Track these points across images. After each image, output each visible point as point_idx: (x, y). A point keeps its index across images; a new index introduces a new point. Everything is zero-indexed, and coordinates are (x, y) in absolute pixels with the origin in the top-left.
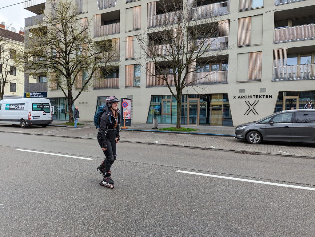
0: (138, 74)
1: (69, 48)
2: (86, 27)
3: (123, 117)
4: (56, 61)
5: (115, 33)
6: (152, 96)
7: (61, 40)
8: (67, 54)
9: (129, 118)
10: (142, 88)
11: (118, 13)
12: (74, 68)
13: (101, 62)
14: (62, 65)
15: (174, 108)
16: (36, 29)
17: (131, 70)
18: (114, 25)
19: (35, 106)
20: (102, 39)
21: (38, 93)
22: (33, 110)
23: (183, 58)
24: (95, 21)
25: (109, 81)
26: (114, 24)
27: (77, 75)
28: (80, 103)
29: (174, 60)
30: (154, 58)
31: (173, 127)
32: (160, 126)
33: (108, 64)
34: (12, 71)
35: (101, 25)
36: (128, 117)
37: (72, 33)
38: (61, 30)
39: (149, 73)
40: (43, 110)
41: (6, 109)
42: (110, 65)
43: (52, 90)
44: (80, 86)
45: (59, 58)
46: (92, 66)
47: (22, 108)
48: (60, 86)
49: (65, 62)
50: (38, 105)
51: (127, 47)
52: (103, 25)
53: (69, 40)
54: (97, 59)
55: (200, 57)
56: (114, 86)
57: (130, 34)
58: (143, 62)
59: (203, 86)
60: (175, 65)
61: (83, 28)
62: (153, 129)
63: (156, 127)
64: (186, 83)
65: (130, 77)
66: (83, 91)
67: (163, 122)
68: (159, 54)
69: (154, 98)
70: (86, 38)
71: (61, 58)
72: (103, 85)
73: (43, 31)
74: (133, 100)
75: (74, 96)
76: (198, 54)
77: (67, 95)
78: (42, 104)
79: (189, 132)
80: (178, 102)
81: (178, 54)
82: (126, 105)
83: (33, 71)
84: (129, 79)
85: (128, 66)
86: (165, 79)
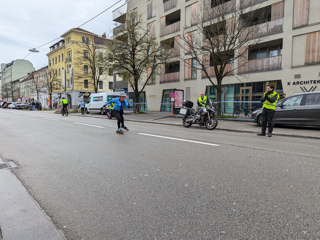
5: (177, 31)
6: (207, 86)
10: (198, 79)
11: (179, 12)
19: (109, 98)
21: (122, 89)
24: (161, 23)
26: (176, 23)
28: (150, 96)
36: (179, 107)
41: (93, 101)
52: (167, 25)
56: (175, 79)
57: (188, 30)
65: (188, 70)
74: (191, 91)
80: (218, 91)
85: (187, 60)
86: (204, 70)
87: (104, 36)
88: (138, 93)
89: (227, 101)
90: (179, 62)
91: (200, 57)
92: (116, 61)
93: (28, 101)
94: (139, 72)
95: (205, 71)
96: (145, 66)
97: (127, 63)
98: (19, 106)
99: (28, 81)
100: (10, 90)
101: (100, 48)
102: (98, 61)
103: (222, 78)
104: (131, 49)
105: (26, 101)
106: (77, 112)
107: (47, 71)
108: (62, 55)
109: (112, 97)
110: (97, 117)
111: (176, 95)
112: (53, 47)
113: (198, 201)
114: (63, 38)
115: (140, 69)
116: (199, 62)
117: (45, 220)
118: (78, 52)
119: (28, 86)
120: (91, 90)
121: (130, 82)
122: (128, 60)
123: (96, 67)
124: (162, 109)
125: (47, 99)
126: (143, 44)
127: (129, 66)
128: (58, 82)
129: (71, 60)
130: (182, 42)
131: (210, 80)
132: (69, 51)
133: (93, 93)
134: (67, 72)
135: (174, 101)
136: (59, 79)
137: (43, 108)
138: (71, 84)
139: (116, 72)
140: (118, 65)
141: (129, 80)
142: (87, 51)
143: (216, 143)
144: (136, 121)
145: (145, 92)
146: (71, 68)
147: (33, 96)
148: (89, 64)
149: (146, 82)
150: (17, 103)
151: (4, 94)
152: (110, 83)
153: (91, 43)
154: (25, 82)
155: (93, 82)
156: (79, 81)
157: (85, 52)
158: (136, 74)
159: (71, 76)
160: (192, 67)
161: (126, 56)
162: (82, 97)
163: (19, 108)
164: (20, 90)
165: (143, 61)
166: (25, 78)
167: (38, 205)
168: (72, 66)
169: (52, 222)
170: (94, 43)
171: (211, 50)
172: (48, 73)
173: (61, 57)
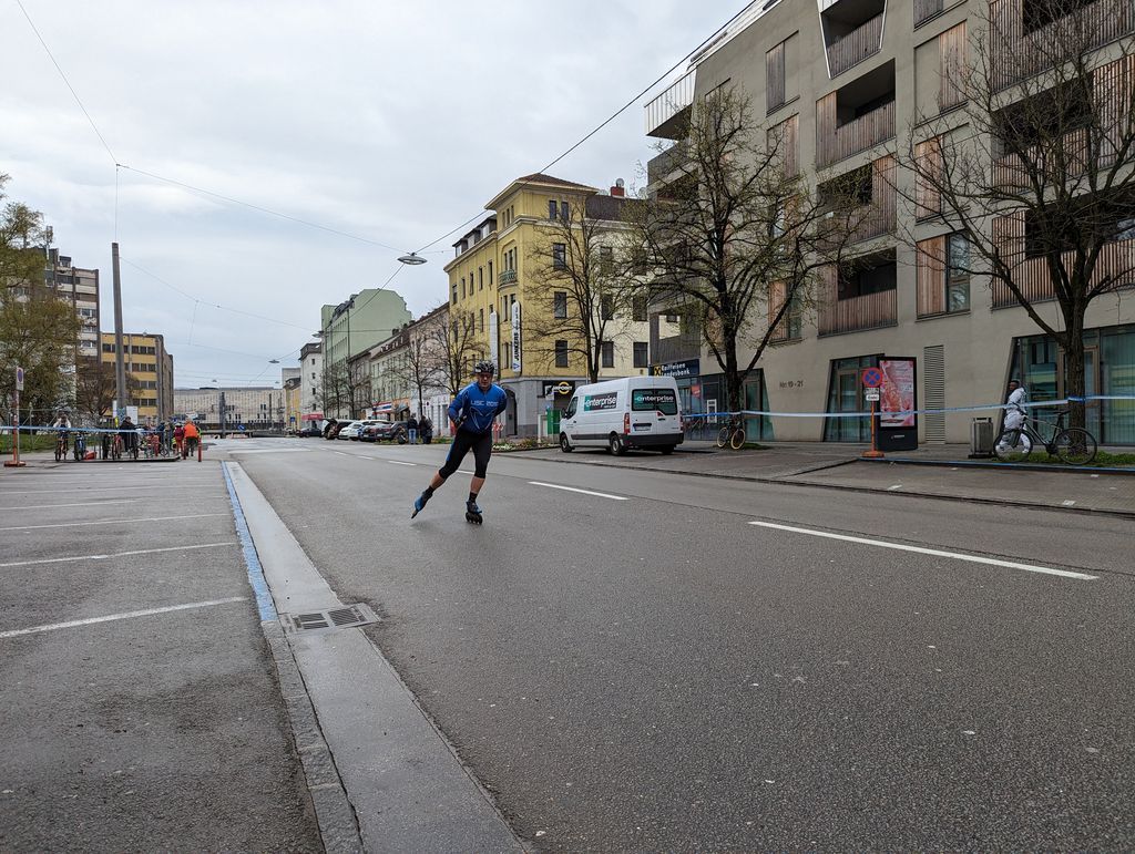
5: (881, 141)
6: (1015, 339)
9: (908, 422)
10: (975, 313)
11: (889, 70)
19: (638, 399)
20: (841, 169)
21: (679, 363)
22: (633, 409)
24: (820, 120)
25: (865, 304)
26: (876, 112)
28: (782, 385)
35: (838, 127)
36: (896, 421)
40: (658, 409)
41: (586, 409)
47: (612, 404)
50: (646, 396)
52: (844, 124)
56: (879, 318)
57: (929, 131)
62: (970, 457)
63: (986, 450)
65: (933, 280)
72: (845, 320)
78: (655, 392)
80: (1071, 354)
82: (877, 377)
84: (930, 290)
85: (925, 244)
86: (1002, 275)
87: (618, 190)
88: (736, 378)
89: (1110, 394)
90: (893, 252)
91: (984, 226)
92: (658, 271)
93: (392, 416)
94: (740, 302)
95: (1007, 280)
96: (762, 277)
97: (699, 273)
98: (369, 431)
99: (394, 354)
100: (345, 382)
101: (608, 230)
102: (601, 275)
103: (1084, 302)
104: (711, 225)
105: (389, 414)
106: (532, 446)
107: (447, 319)
108: (488, 265)
109: (646, 393)
110: (600, 462)
111: (885, 378)
112: (463, 242)
113: (1032, 804)
114: (494, 212)
115: (743, 289)
116: (981, 247)
117: (475, 800)
118: (539, 252)
119: (393, 371)
120: (576, 373)
121: (708, 338)
122: (701, 264)
123: (592, 295)
124: (829, 433)
125: (445, 406)
126: (753, 202)
127: (703, 284)
128: (476, 353)
129: (514, 280)
130: (904, 177)
131: (1033, 315)
132: (511, 251)
133: (584, 382)
134: (503, 318)
135: (879, 402)
136: (479, 343)
137: (435, 434)
138: (516, 357)
139: (659, 307)
140: (667, 284)
141: (705, 331)
142: (564, 245)
143: (1081, 569)
144: (733, 478)
145: (762, 370)
146: (516, 304)
147: (407, 401)
148: (572, 287)
149: (768, 336)
150: (364, 424)
151: (330, 396)
152: (639, 348)
153: (578, 217)
154: (385, 359)
155: (583, 347)
156: (540, 345)
157: (558, 249)
158: (730, 311)
159: (514, 331)
160: (949, 267)
161: (694, 250)
162: (551, 397)
163: (369, 437)
164: (373, 382)
165: (755, 262)
166: (383, 345)
167: (453, 750)
168: (520, 298)
169: (498, 811)
170: (587, 216)
171: (1032, 197)
172: (448, 325)
173: (486, 272)
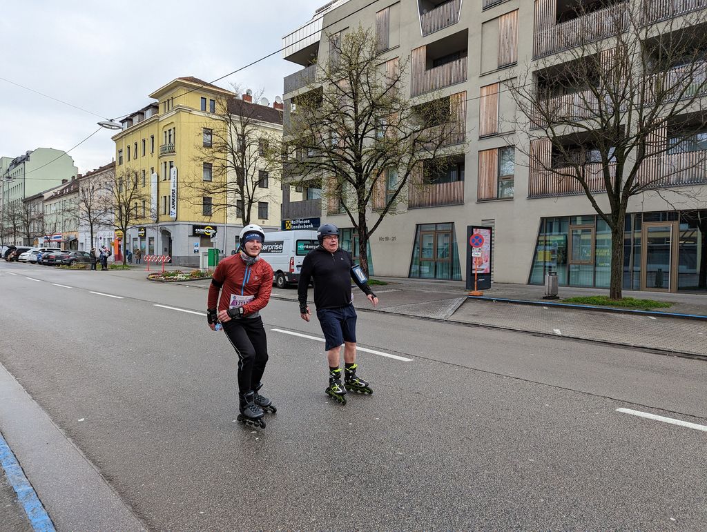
0: (508, 169)
1: (362, 127)
2: (396, 79)
3: (472, 270)
4: (339, 155)
5: (457, 82)
6: (542, 219)
7: (347, 112)
8: (358, 138)
9: (487, 271)
12: (371, 165)
13: (425, 149)
14: (349, 162)
15: (603, 248)
16: (303, 96)
17: (491, 161)
18: (455, 64)
19: (300, 247)
20: (429, 97)
21: (305, 220)
22: (297, 255)
23: (631, 122)
24: (414, 63)
26: (454, 62)
27: (376, 180)
28: (381, 239)
29: (603, 129)
30: (549, 130)
31: (602, 295)
32: (564, 292)
33: (440, 152)
34: (262, 181)
35: (426, 70)
36: (483, 269)
37: (368, 95)
38: (347, 91)
39: (535, 166)
42: (443, 153)
43: (329, 214)
44: (380, 202)
45: (344, 148)
46: (406, 159)
47: (279, 249)
48: (344, 206)
49: (353, 155)
50: (306, 245)
51: (483, 109)
52: (431, 68)
53: (362, 109)
54: (416, 144)
55: (681, 113)
56: (451, 199)
57: (490, 79)
58: (522, 141)
59: (689, 189)
60: (606, 141)
61: (389, 81)
62: (544, 298)
63: (555, 293)
64: (637, 185)
65: (489, 176)
66: (387, 214)
67: (571, 283)
68: (563, 118)
69: (547, 224)
70: (395, 100)
71: (347, 147)
72: (427, 198)
73: (315, 98)
74: (496, 230)
75: (370, 225)
76: (675, 106)
77: (357, 223)
78: (312, 242)
79: (647, 310)
80: (615, 233)
81: (616, 112)
82: (480, 241)
83: (298, 178)
84: (487, 185)
85: (484, 153)
87: (247, 96)
90: (463, 156)
98: (47, 257)
99: (65, 198)
105: (59, 242)
108: (150, 139)
112: (129, 119)
114: (157, 101)
132: (170, 130)
134: (162, 178)
138: (173, 207)
142: (211, 130)
146: (173, 169)
147: (75, 233)
152: (262, 206)
153: (220, 111)
157: (207, 133)
159: (172, 188)
164: (45, 218)
166: (56, 190)
168: (177, 165)
170: (228, 111)
173: (149, 143)
